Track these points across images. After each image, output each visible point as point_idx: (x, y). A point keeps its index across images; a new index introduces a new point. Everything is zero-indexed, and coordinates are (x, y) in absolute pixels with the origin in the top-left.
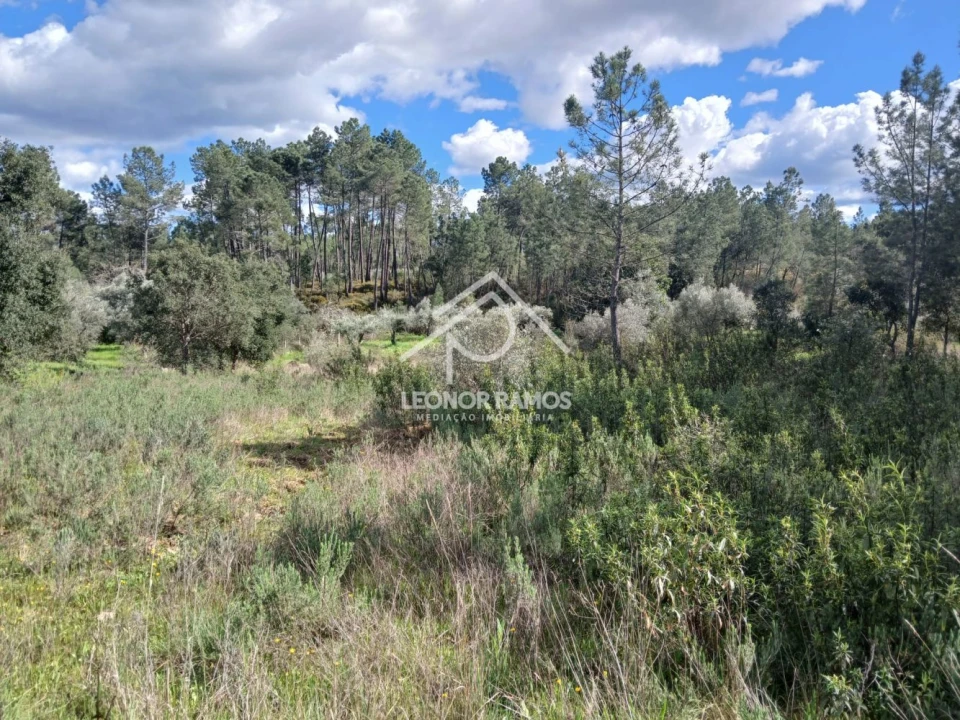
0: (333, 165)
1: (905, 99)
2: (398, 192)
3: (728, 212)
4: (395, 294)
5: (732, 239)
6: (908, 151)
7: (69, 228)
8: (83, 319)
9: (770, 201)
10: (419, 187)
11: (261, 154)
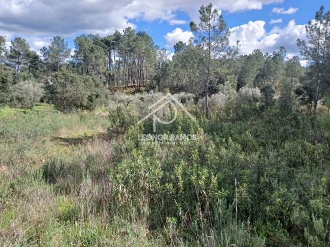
0: (122, 43)
1: (316, 23)
2: (143, 53)
3: (259, 62)
4: (143, 89)
5: (260, 71)
6: (317, 41)
7: (32, 64)
8: (34, 95)
9: (274, 58)
10: (151, 51)
11: (98, 39)
